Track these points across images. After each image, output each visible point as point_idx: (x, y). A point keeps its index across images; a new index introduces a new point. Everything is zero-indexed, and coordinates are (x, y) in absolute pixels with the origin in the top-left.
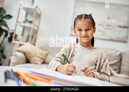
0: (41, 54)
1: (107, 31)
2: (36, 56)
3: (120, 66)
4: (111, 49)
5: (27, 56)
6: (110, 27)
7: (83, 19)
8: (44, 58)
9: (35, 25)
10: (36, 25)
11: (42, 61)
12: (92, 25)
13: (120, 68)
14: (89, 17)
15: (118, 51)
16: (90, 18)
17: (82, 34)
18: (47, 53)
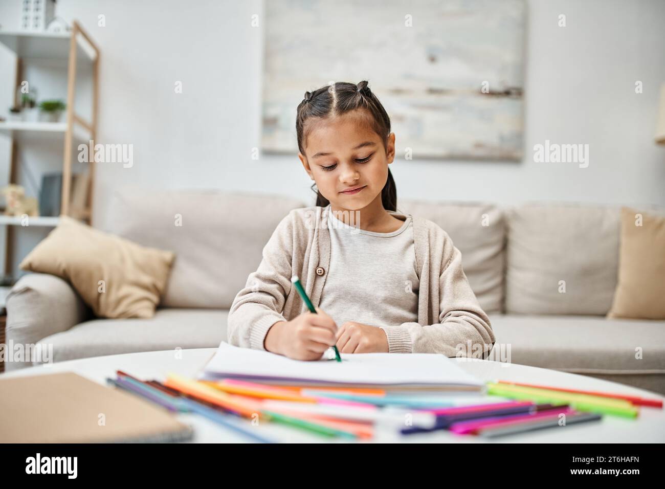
0: (143, 268)
1: (430, 117)
2: (123, 281)
3: (505, 271)
4: (461, 205)
5: (83, 288)
6: (445, 100)
7: (333, 114)
8: (160, 285)
9: (76, 119)
10: (82, 123)
11: (155, 299)
12: (378, 133)
13: (504, 283)
14: (359, 98)
15: (489, 208)
16: (365, 106)
17: (342, 179)
18: (168, 256)
